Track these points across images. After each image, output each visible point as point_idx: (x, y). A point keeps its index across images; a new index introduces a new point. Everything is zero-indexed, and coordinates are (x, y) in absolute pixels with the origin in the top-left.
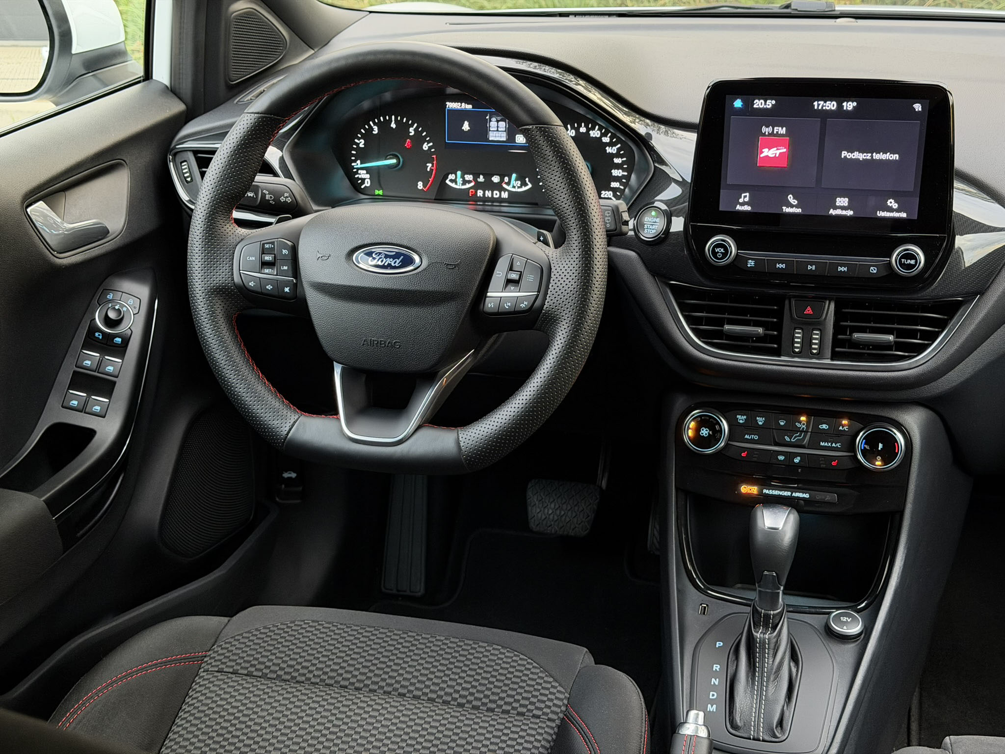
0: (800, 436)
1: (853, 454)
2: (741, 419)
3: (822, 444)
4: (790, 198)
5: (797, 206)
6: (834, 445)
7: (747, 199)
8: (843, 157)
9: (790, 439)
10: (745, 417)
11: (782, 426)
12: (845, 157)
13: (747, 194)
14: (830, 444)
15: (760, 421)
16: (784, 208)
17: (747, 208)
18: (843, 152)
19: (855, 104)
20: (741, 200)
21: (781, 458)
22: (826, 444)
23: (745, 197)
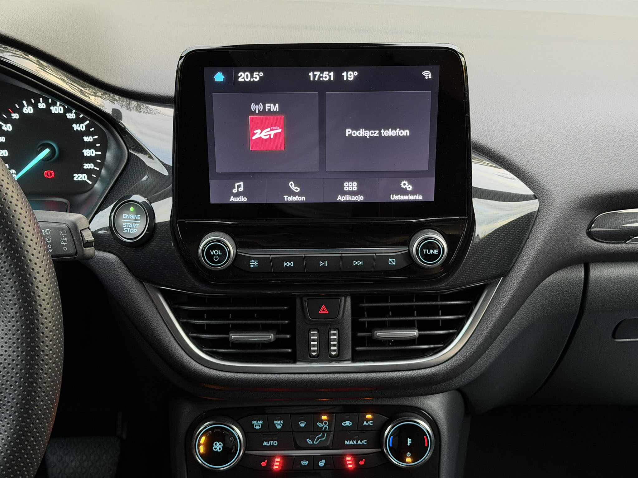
0: (322, 437)
1: (380, 450)
2: (257, 424)
3: (347, 443)
4: (292, 185)
5: (300, 194)
6: (359, 442)
7: (241, 189)
8: (347, 135)
9: (313, 442)
10: (261, 422)
11: (302, 427)
12: (350, 135)
13: (242, 183)
14: (355, 442)
15: (279, 424)
16: (286, 197)
17: (242, 199)
18: (347, 130)
19: (356, 73)
20: (235, 191)
21: (305, 463)
22: (351, 443)
23: (239, 186)
